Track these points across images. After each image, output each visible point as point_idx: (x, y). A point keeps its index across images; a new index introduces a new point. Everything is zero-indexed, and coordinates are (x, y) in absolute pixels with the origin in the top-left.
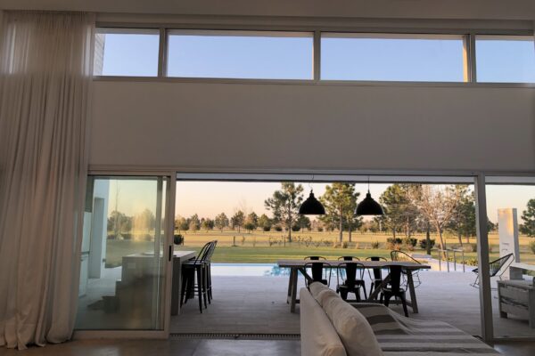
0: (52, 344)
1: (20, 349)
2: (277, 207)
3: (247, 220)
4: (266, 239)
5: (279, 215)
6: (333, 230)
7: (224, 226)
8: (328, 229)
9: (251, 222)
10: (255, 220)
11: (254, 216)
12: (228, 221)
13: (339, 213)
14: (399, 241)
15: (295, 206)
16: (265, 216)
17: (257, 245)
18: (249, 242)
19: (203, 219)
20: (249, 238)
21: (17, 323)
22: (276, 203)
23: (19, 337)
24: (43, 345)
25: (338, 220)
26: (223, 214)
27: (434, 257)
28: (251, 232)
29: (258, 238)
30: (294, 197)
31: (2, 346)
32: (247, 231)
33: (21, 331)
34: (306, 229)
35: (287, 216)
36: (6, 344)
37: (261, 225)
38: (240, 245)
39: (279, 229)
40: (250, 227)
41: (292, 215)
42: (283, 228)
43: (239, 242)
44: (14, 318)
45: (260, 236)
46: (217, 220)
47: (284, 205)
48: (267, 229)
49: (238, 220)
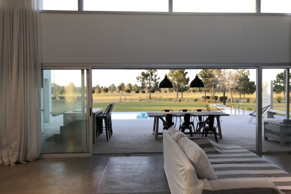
0: (29, 162)
1: (12, 165)
2: (143, 81)
3: (126, 87)
4: (138, 97)
5: (144, 85)
6: (172, 92)
7: (114, 90)
8: (170, 92)
9: (129, 89)
10: (131, 87)
11: (130, 85)
12: (116, 88)
13: (176, 83)
14: (208, 97)
15: (152, 80)
16: (136, 85)
17: (132, 101)
18: (128, 100)
19: (102, 87)
20: (128, 97)
21: (8, 151)
22: (142, 78)
23: (11, 159)
24: (24, 163)
25: (176, 87)
26: (113, 84)
27: (227, 106)
28: (129, 94)
29: (133, 97)
30: (152, 75)
31: (1, 164)
32: (127, 94)
33: (12, 156)
34: (158, 92)
35: (148, 85)
36: (4, 163)
37: (134, 90)
38: (124, 101)
39: (144, 92)
40: (129, 91)
41: (151, 85)
42: (146, 92)
43: (123, 100)
44: (7, 149)
45: (134, 96)
46: (110, 87)
47: (147, 79)
48: (137, 92)
49: (121, 88)
